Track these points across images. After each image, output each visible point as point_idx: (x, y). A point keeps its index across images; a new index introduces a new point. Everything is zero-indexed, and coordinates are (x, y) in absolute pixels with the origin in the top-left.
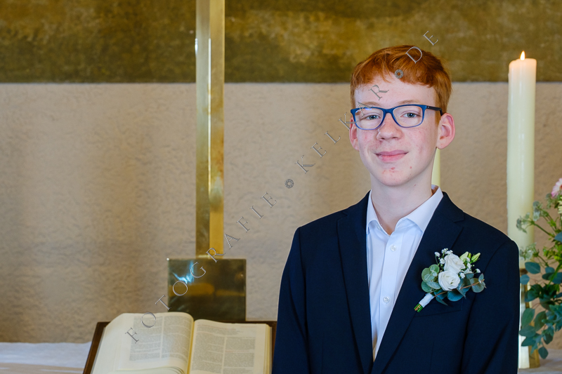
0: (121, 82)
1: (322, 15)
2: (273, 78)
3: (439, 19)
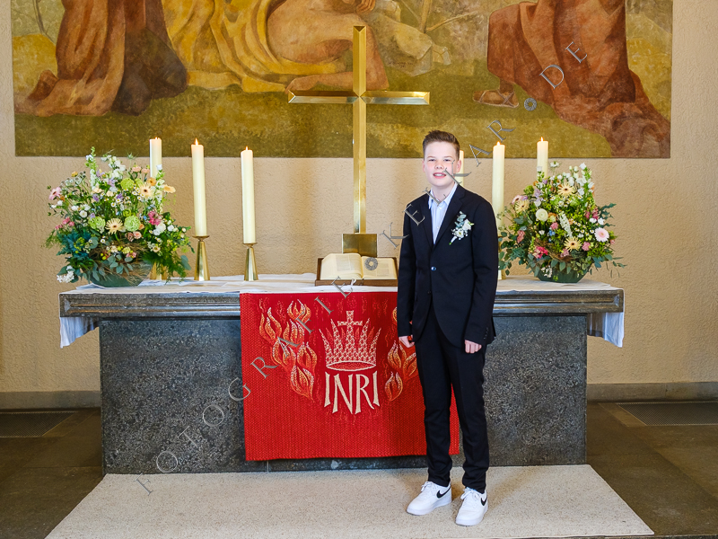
0: (303, 157)
1: (400, 125)
2: (377, 156)
3: (455, 128)
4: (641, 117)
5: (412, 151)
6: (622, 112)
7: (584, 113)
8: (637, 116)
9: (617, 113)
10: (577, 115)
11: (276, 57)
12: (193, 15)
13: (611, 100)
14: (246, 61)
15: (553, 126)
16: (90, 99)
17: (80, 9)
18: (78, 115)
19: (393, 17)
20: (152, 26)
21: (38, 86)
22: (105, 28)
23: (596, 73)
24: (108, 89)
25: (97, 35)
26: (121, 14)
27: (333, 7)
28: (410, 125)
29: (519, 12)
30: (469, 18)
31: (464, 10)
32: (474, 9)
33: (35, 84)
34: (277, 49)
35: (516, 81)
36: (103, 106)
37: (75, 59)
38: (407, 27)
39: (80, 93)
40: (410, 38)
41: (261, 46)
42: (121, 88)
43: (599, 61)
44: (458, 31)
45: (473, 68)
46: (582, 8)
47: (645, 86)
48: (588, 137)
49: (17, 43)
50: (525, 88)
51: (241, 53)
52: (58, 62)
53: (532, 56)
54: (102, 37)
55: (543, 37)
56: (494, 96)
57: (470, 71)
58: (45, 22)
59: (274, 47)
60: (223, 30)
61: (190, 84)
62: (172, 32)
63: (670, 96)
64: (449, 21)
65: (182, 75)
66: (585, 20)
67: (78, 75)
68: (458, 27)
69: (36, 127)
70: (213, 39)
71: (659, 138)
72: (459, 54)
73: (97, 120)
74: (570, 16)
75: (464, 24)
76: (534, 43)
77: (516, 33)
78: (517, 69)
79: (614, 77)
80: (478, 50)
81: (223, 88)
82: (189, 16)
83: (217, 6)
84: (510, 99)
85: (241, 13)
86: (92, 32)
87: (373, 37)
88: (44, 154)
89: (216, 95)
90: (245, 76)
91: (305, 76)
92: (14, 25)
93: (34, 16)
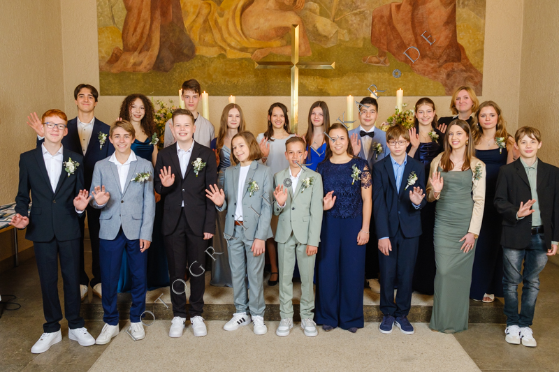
4: (464, 71)
5: (325, 92)
6: (453, 69)
7: (429, 69)
8: (462, 71)
9: (450, 69)
10: (425, 70)
11: (246, 37)
12: (199, 13)
13: (446, 61)
14: (229, 40)
15: (410, 77)
16: (141, 63)
17: (135, 11)
18: (134, 72)
19: (314, 13)
20: (175, 20)
21: (112, 55)
22: (149, 22)
23: (437, 44)
24: (151, 57)
25: (144, 26)
26: (158, 14)
27: (280, 7)
28: (324, 77)
29: (391, 8)
30: (361, 13)
31: (357, 7)
32: (364, 7)
33: (111, 55)
34: (247, 33)
35: (388, 50)
36: (148, 67)
37: (133, 40)
38: (323, 19)
39: (135, 59)
40: (325, 25)
41: (237, 31)
42: (158, 56)
43: (439, 38)
44: (353, 20)
45: (362, 43)
46: (429, 5)
47: (467, 53)
48: (431, 83)
49: (100, 31)
50: (394, 54)
51: (226, 35)
52: (123, 41)
53: (398, 36)
54: (148, 27)
55: (405, 24)
56: (374, 59)
57: (361, 45)
58: (116, 19)
59: (245, 32)
60: (216, 22)
61: (197, 54)
62: (187, 24)
63: (483, 58)
64: (348, 15)
65: (192, 49)
66: (431, 13)
67: (134, 49)
68: (354, 18)
69: (111, 79)
70: (210, 27)
71: (476, 84)
72: (354, 34)
73: (145, 75)
74: (422, 10)
75: (357, 16)
76: (400, 27)
77: (388, 21)
78: (389, 43)
79: (449, 47)
80: (366, 32)
81: (215, 56)
82: (196, 14)
83: (212, 8)
84: (385, 61)
85: (226, 12)
86: (141, 24)
87: (303, 25)
88: (115, 95)
89: (211, 60)
90: (228, 48)
91: (263, 48)
92: (99, 21)
93: (110, 16)
